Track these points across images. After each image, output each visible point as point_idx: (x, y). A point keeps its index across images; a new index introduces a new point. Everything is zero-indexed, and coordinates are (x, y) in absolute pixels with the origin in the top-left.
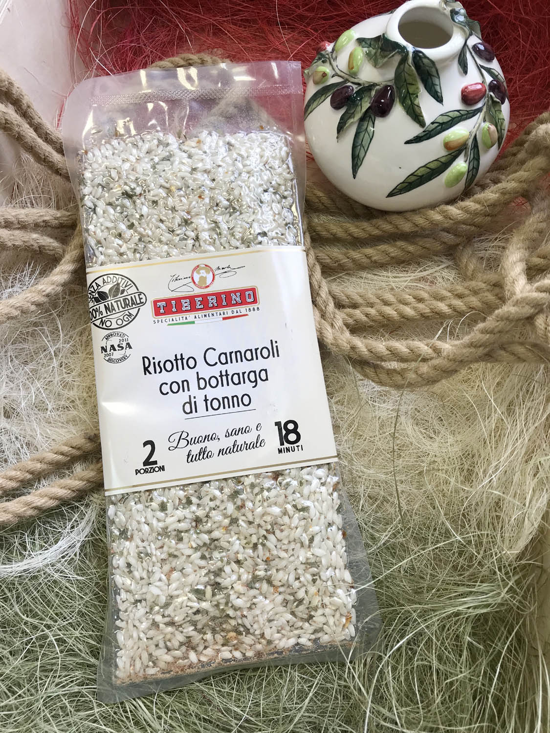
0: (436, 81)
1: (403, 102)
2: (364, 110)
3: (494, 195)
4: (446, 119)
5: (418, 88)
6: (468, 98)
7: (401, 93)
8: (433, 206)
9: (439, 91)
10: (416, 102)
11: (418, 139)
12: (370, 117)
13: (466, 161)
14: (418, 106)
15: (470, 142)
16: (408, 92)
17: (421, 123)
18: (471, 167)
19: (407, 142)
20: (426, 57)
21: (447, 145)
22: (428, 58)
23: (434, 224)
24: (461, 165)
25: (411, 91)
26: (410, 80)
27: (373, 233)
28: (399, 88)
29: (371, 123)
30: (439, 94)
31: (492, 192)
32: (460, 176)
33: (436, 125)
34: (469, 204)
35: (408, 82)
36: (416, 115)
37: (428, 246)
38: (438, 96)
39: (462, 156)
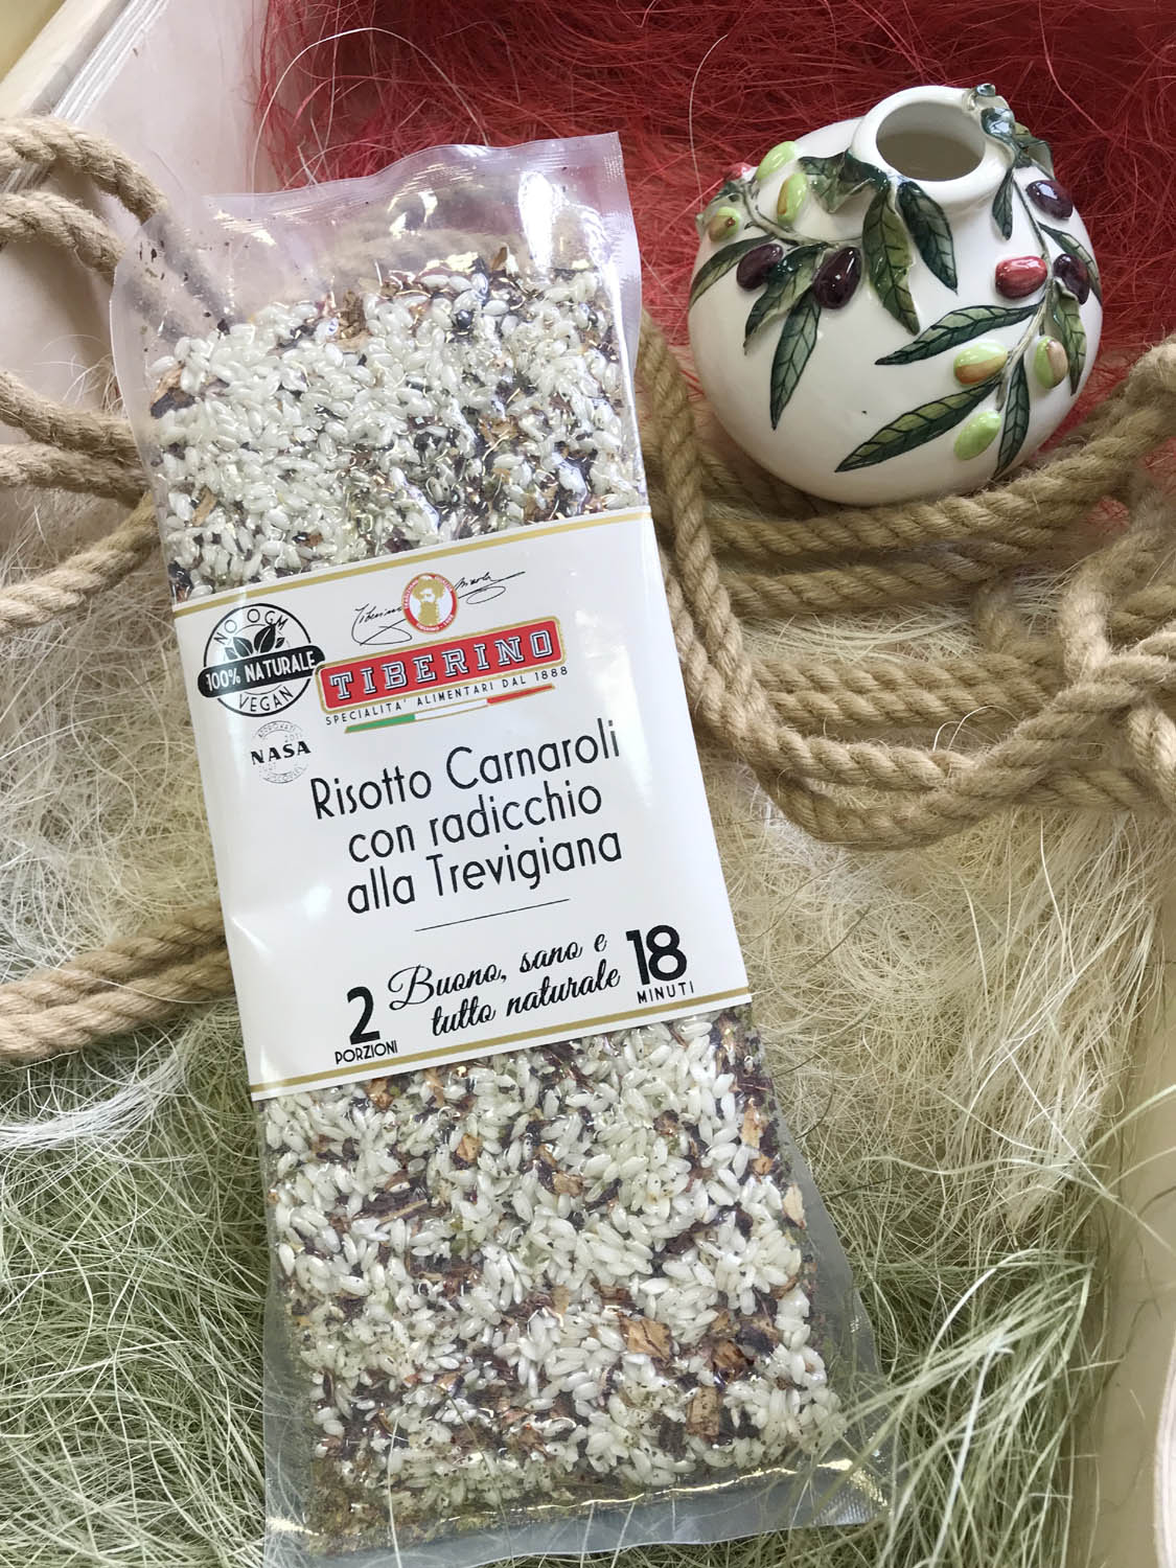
0: (945, 246)
1: (876, 281)
2: (799, 292)
3: (1053, 481)
4: (961, 322)
5: (907, 257)
6: (1009, 283)
7: (873, 264)
8: (931, 498)
9: (950, 265)
10: (902, 284)
11: (902, 357)
12: (811, 308)
13: (999, 410)
14: (907, 292)
15: (1009, 371)
16: (888, 262)
17: (911, 326)
18: (1011, 424)
19: (880, 362)
20: (924, 196)
21: (960, 374)
22: (928, 199)
23: (934, 534)
24: (988, 415)
25: (893, 260)
26: (892, 240)
27: (810, 545)
28: (870, 255)
29: (811, 320)
30: (950, 272)
31: (1050, 475)
32: (985, 436)
33: (941, 331)
34: (1005, 496)
35: (888, 242)
36: (901, 311)
37: (918, 579)
38: (948, 278)
39: (992, 396)
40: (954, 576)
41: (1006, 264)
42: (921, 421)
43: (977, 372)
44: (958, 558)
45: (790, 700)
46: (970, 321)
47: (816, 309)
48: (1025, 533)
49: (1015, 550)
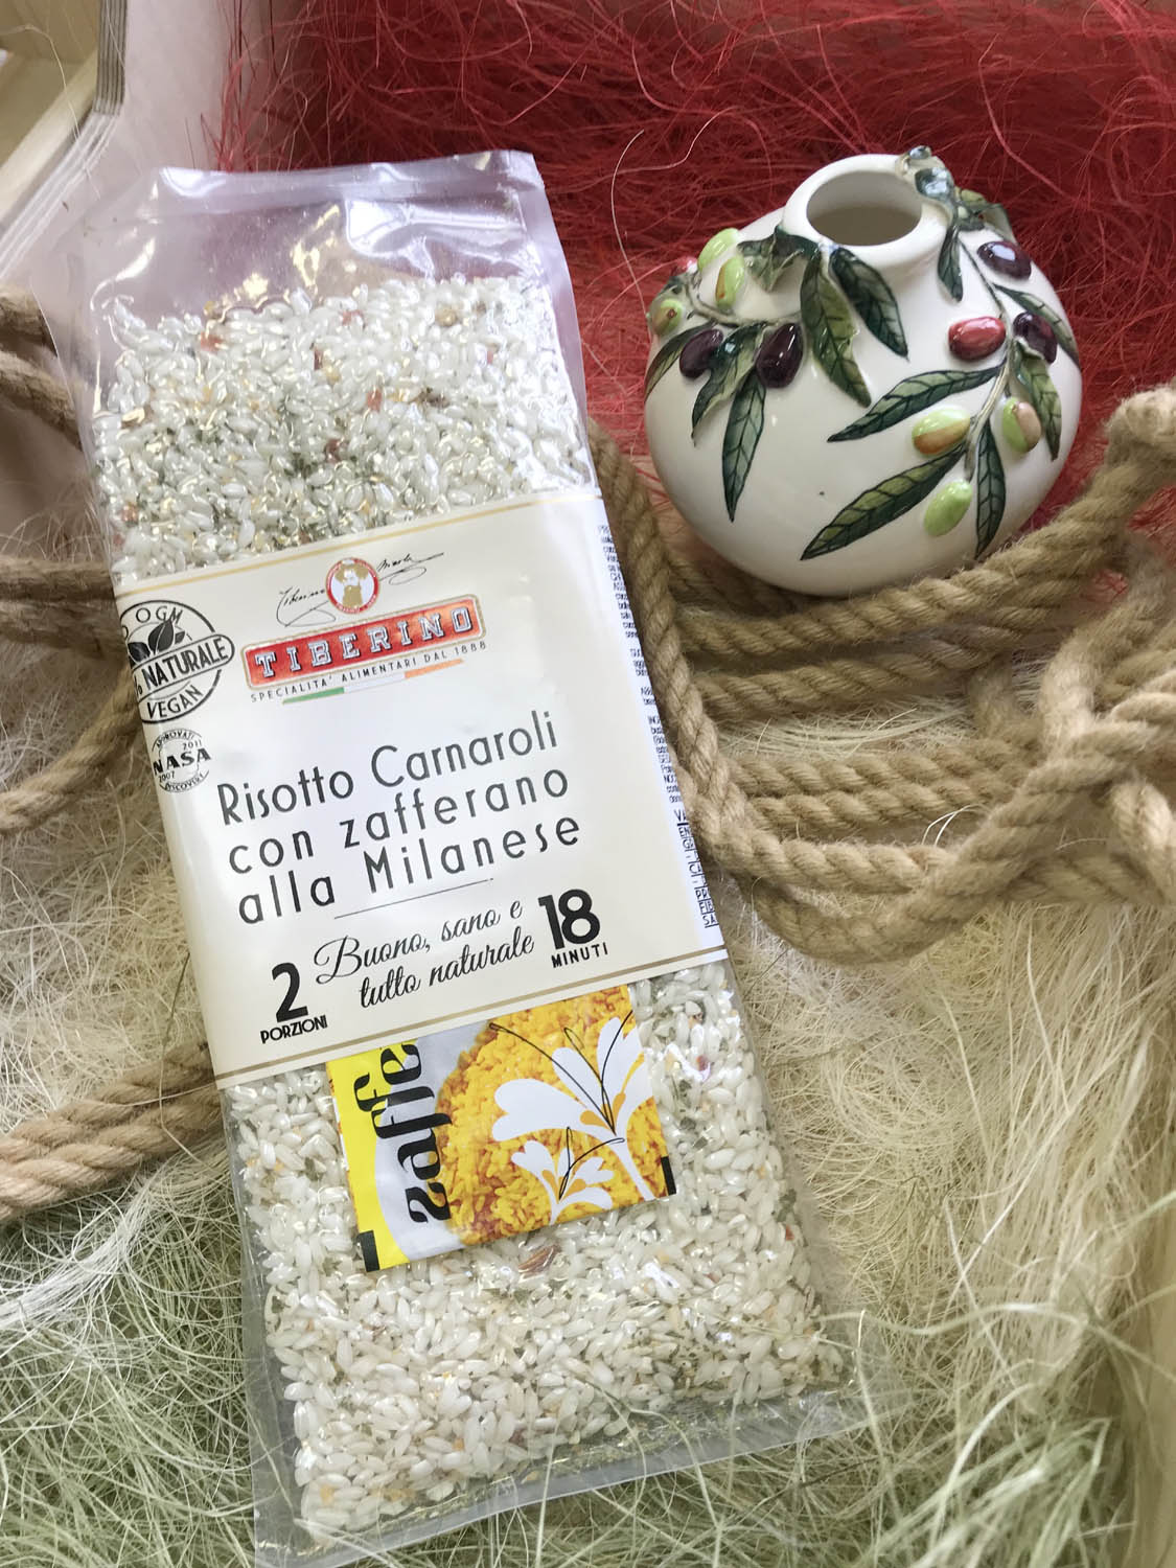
1: (820, 356)
2: (741, 375)
3: (1031, 552)
4: (916, 389)
5: (850, 326)
6: (965, 346)
7: (815, 339)
8: (905, 581)
9: (897, 330)
10: (847, 355)
12: (756, 391)
13: (969, 479)
14: (853, 363)
15: (975, 437)
16: (830, 333)
17: (863, 398)
18: (985, 495)
19: (835, 438)
20: (859, 262)
21: (920, 444)
22: (865, 266)
23: (910, 620)
24: (957, 485)
25: (835, 331)
26: (832, 311)
28: (811, 328)
30: (899, 339)
32: (956, 509)
33: (895, 401)
34: (984, 574)
35: (828, 314)
36: (848, 382)
37: (902, 670)
38: (896, 343)
39: (959, 467)
40: (940, 664)
41: (958, 326)
42: (885, 499)
43: (938, 440)
44: (944, 645)
45: (778, 805)
46: (925, 388)
47: (761, 391)
48: (1015, 613)
49: (1006, 633)
